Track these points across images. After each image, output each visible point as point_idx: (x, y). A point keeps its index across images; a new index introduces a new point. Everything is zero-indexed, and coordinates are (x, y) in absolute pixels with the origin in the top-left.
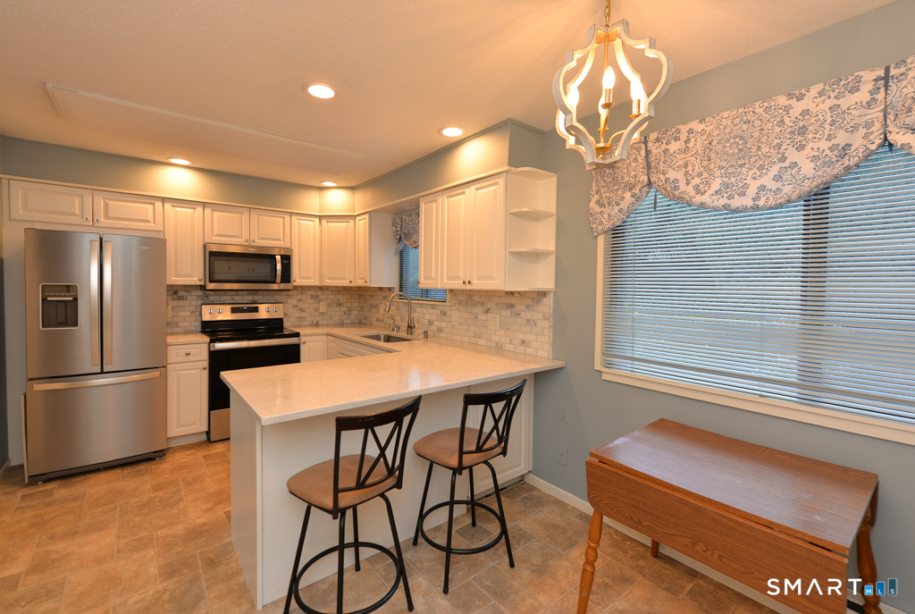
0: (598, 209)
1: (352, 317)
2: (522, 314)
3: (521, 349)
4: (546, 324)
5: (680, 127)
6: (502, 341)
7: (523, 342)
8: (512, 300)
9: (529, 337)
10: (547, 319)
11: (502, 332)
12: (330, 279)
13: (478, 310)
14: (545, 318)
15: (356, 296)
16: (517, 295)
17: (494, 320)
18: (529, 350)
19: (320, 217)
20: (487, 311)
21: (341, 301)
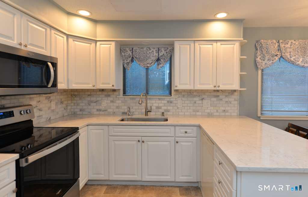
0: (260, 61)
1: (68, 111)
2: (223, 99)
3: (223, 114)
4: (236, 102)
5: (289, 40)
6: (212, 111)
7: (224, 111)
8: (218, 94)
9: (227, 108)
10: (236, 101)
11: (212, 108)
12: (76, 83)
13: (196, 99)
14: (235, 100)
15: (70, 96)
16: (221, 91)
17: (207, 103)
18: (227, 114)
19: (68, 36)
20: (203, 99)
21: (63, 100)
